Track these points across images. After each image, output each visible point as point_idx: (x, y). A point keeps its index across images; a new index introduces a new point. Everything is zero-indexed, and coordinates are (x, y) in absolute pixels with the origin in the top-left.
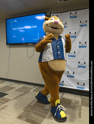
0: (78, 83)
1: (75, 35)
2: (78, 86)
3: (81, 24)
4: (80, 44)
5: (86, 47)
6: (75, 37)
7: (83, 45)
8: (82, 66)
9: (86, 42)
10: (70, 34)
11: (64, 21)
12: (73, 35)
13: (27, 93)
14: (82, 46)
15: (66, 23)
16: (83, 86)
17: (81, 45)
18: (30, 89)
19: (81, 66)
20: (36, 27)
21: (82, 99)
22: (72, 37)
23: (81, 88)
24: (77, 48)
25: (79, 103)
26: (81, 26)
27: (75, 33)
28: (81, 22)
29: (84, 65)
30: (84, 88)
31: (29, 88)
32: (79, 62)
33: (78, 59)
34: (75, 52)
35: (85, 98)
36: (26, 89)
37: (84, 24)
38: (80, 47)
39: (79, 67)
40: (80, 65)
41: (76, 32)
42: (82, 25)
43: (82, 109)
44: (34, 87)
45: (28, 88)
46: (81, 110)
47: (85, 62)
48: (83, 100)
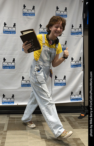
0: (4, 96)
2: (5, 100)
5: (14, 32)
7: (10, 29)
8: (9, 67)
9: (15, 24)
14: (9, 31)
16: (12, 100)
19: (7, 67)
21: (9, 121)
23: (9, 102)
25: (3, 128)
29: (13, 64)
30: (13, 102)
32: (4, 60)
35: (14, 118)
38: (5, 32)
39: (4, 67)
40: (5, 64)
43: (7, 136)
46: (5, 138)
47: (14, 59)
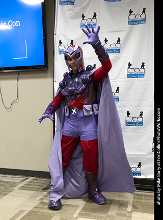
1: (118, 46)
3: (132, 17)
4: (129, 67)
6: (118, 50)
10: (106, 43)
11: (89, 8)
12: (113, 46)
13: (5, 195)
15: (95, 14)
17: (131, 71)
18: (14, 185)
20: (17, 23)
22: (112, 50)
24: (123, 80)
26: (132, 22)
27: (119, 41)
28: (131, 12)
31: (9, 182)
33: (124, 107)
34: (118, 88)
36: (3, 185)
37: (138, 17)
41: (119, 39)
42: (134, 21)
44: (24, 180)
45: (7, 182)
48: (136, 200)
